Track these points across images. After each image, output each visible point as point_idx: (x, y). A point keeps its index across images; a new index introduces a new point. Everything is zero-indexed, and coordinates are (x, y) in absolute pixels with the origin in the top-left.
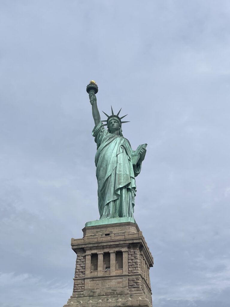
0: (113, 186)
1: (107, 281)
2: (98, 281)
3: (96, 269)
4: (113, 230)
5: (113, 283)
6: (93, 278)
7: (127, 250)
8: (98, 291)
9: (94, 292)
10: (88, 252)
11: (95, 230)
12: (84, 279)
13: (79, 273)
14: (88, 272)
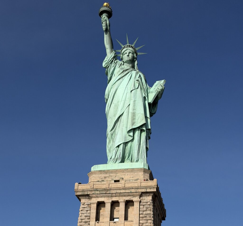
0: (125, 126)
7: (139, 199)
10: (94, 200)
14: (93, 223)
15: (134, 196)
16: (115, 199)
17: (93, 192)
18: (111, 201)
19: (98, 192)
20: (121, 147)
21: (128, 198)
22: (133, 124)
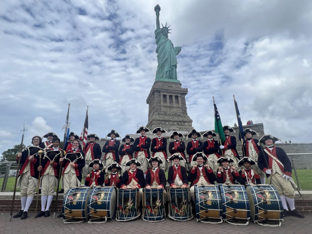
0: (169, 63)
1: (172, 109)
2: (167, 108)
3: (166, 102)
4: (172, 85)
5: (175, 110)
6: (165, 107)
7: (180, 96)
8: (168, 113)
9: (166, 113)
10: (162, 94)
11: (163, 83)
12: (161, 106)
13: (157, 103)
14: (162, 103)
15: (178, 94)
16: (170, 94)
17: (161, 90)
18: (169, 95)
19: (163, 90)
20: (168, 72)
21: (176, 95)
22: (173, 63)
